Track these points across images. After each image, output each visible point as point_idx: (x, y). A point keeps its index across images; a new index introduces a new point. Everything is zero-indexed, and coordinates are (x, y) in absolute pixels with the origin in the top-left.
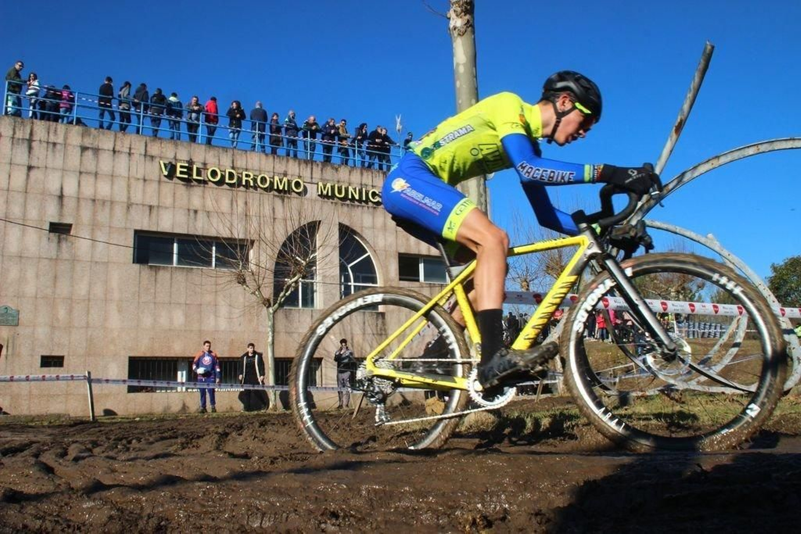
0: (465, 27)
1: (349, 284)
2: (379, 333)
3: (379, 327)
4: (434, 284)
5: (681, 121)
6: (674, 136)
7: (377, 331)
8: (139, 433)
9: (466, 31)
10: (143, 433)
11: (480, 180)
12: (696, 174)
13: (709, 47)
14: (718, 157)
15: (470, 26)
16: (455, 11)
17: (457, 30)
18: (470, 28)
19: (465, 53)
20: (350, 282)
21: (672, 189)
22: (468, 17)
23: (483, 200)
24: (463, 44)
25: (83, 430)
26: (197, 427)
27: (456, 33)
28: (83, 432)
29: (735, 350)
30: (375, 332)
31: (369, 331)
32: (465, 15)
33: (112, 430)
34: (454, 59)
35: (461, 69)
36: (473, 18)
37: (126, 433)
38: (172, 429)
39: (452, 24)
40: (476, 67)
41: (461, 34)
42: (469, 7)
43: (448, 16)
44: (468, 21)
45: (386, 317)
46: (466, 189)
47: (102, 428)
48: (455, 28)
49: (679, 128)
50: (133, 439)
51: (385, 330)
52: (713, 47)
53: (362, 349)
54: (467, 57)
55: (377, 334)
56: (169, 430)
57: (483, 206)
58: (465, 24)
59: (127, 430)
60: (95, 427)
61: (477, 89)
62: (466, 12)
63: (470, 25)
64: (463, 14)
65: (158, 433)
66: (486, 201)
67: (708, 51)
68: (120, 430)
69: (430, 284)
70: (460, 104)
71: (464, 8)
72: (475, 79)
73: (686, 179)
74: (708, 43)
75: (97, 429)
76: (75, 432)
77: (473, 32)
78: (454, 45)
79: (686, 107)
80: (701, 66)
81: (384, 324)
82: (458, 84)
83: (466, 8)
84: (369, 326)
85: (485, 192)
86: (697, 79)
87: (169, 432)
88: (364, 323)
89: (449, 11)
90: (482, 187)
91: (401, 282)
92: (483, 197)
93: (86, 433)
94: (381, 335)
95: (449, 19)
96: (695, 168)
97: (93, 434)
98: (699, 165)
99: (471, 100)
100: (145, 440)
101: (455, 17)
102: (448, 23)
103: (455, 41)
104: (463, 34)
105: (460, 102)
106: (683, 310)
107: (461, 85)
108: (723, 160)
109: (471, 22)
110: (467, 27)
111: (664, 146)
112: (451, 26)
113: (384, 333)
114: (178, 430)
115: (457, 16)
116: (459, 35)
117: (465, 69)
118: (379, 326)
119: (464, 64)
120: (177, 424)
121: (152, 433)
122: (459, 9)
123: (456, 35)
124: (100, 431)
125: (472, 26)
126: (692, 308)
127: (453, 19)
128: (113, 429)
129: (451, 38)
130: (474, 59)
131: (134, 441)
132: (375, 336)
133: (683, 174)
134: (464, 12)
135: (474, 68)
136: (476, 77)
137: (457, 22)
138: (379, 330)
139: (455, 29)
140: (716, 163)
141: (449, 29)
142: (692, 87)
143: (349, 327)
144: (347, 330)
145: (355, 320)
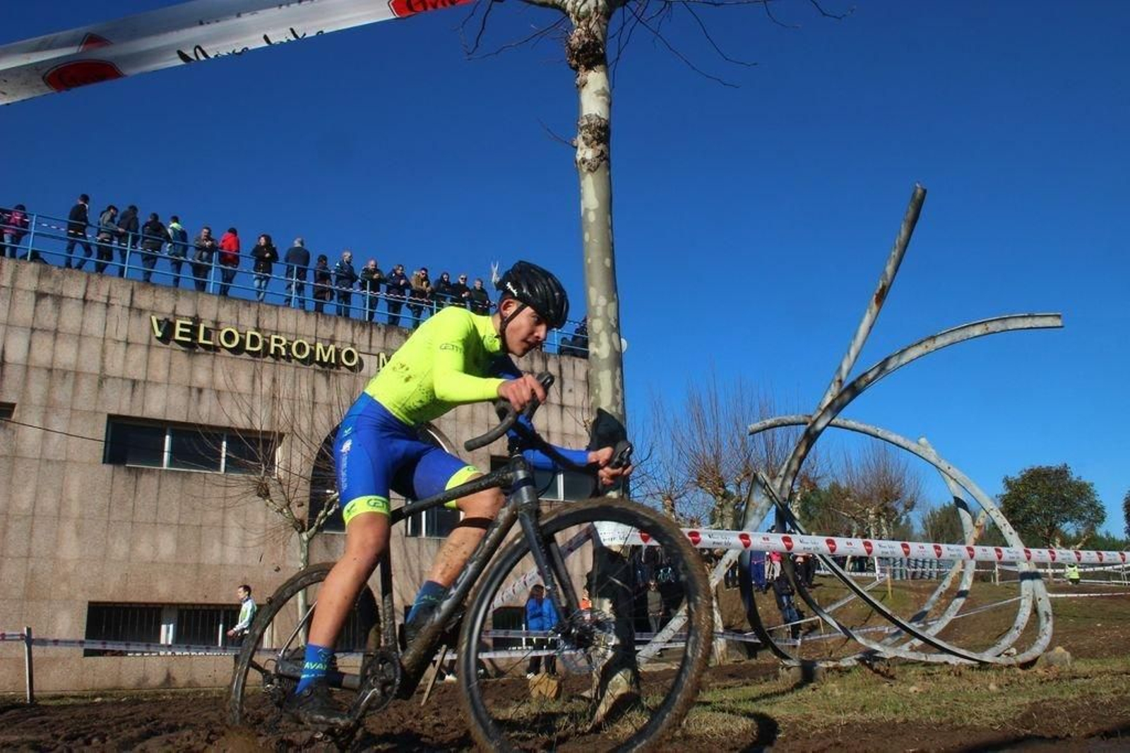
0: (597, 160)
5: (884, 287)
6: (875, 308)
8: (103, 726)
9: (598, 166)
10: (108, 727)
11: (616, 370)
12: (905, 359)
13: (919, 191)
14: (933, 338)
15: (605, 159)
16: (584, 138)
17: (586, 164)
18: (604, 162)
19: (596, 196)
21: (872, 380)
22: (601, 147)
23: (619, 398)
24: (595, 186)
25: (15, 721)
26: (190, 714)
27: (585, 168)
28: (16, 723)
29: (960, 602)
32: (598, 144)
33: (60, 721)
34: (582, 203)
35: (592, 217)
36: (609, 148)
37: (83, 727)
38: (154, 720)
39: (580, 155)
40: (611, 214)
41: (593, 169)
42: (603, 134)
43: (575, 145)
44: (602, 152)
46: (595, 383)
47: (46, 718)
48: (584, 161)
49: (881, 297)
50: (93, 736)
52: (925, 192)
54: (598, 199)
56: (148, 721)
57: (620, 407)
58: (597, 157)
59: (84, 721)
60: (35, 716)
61: (613, 245)
62: (600, 140)
63: (604, 157)
64: (595, 142)
65: (130, 725)
66: (623, 399)
67: (918, 196)
68: (73, 721)
70: (589, 265)
71: (596, 134)
72: (610, 231)
73: (890, 366)
74: (918, 185)
75: (38, 719)
76: (4, 724)
77: (609, 168)
78: (583, 183)
79: (890, 269)
80: (910, 215)
82: (587, 237)
83: (599, 134)
85: (622, 387)
86: (904, 233)
87: (148, 725)
89: (576, 138)
90: (618, 380)
92: (620, 393)
93: (20, 725)
95: (576, 147)
96: (903, 352)
97: (31, 727)
98: (909, 348)
99: (604, 260)
100: (112, 738)
101: (584, 146)
102: (575, 153)
103: (583, 179)
104: (595, 170)
105: (589, 261)
106: (893, 553)
107: (590, 239)
108: (940, 342)
109: (606, 153)
110: (602, 161)
111: (860, 321)
112: (579, 158)
114: (163, 720)
115: (587, 144)
116: (589, 170)
117: (597, 218)
119: (595, 210)
120: (158, 709)
121: (123, 726)
122: (589, 136)
123: (585, 170)
124: (43, 722)
125: (607, 159)
126: (906, 549)
127: (582, 149)
128: (62, 718)
129: (578, 173)
130: (609, 203)
131: (95, 740)
133: (887, 360)
134: (597, 140)
135: (609, 217)
136: (611, 227)
137: (586, 153)
139: (584, 163)
140: (931, 346)
141: (576, 162)
142: (897, 242)
143: (417, 561)
144: (415, 565)
145: (426, 551)
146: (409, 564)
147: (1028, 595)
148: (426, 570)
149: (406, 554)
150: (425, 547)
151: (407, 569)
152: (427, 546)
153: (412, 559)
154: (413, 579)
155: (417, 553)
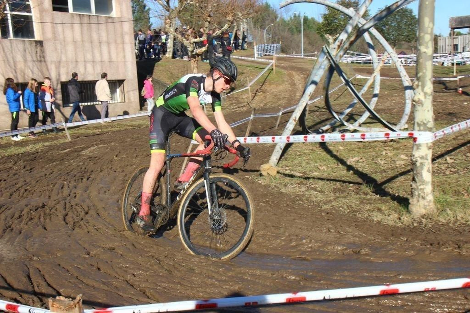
1: (6, 12)
2: (39, 59)
3: (38, 55)
4: (83, 15)
7: (37, 58)
20: (6, 10)
29: (375, 99)
30: (35, 59)
31: (29, 58)
45: (44, 45)
51: (44, 57)
53: (24, 74)
55: (38, 61)
69: (80, 14)
81: (43, 51)
84: (29, 53)
88: (25, 50)
91: (55, 12)
94: (41, 61)
113: (43, 59)
118: (38, 53)
132: (36, 62)
138: (38, 57)
143: (11, 55)
144: (10, 57)
145: (16, 48)
146: (6, 57)
147: (409, 98)
148: (17, 60)
149: (4, 51)
150: (15, 45)
151: (6, 60)
152: (17, 45)
153: (8, 53)
154: (11, 67)
155: (10, 49)
